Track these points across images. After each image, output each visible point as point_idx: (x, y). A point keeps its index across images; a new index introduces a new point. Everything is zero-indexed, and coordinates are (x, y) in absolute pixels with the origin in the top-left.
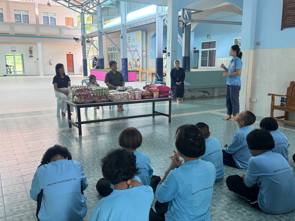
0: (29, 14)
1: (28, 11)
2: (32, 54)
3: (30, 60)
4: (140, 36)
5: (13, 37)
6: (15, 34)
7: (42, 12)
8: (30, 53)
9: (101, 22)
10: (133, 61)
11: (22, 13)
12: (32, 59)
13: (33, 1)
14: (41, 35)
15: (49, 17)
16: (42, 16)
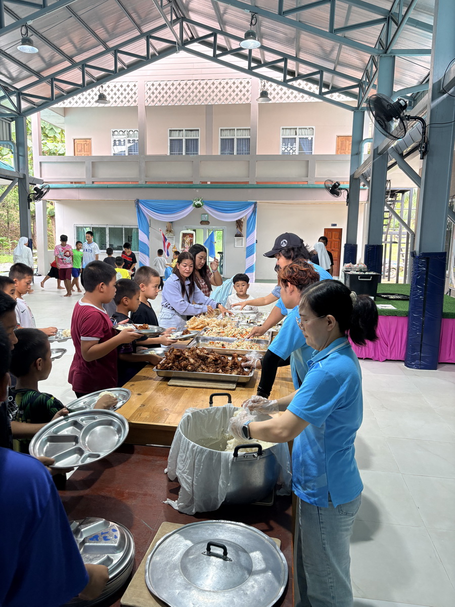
0: (251, 137)
1: (250, 130)
2: (241, 230)
3: (236, 243)
5: (194, 189)
6: (201, 183)
7: (281, 128)
8: (237, 226)
11: (237, 136)
12: (241, 240)
13: (247, 99)
14: (257, 183)
15: (297, 137)
16: (282, 137)
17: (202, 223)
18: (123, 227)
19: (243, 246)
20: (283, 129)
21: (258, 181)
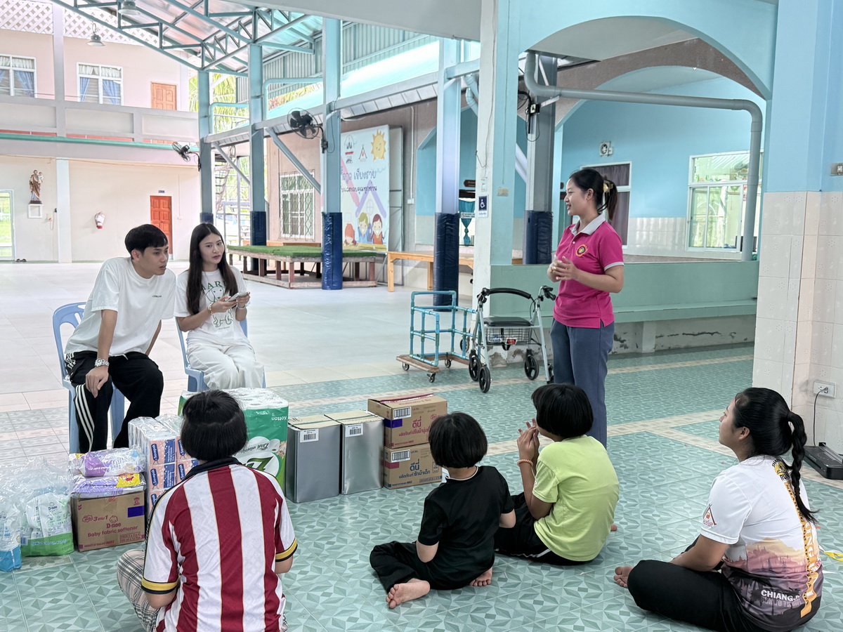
0: (35, 71)
1: (33, 60)
2: (38, 195)
4: (385, 142)
7: (78, 63)
8: (33, 190)
9: (260, 97)
10: (361, 220)
11: (13, 66)
12: (38, 208)
13: (48, 29)
14: (68, 135)
15: (100, 79)
16: (79, 76)
19: (41, 217)
20: (80, 65)
21: (69, 133)
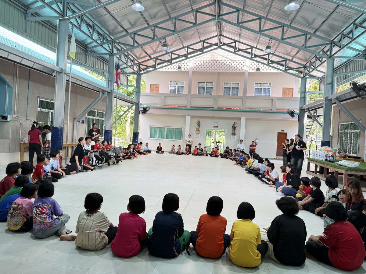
0: (239, 87)
1: (239, 83)
2: (235, 131)
3: (232, 138)
5: (215, 111)
6: (218, 108)
8: (233, 130)
9: (332, 83)
11: (232, 86)
13: (243, 70)
16: (255, 87)
17: (214, 127)
18: (174, 128)
19: (235, 139)
20: (256, 83)
